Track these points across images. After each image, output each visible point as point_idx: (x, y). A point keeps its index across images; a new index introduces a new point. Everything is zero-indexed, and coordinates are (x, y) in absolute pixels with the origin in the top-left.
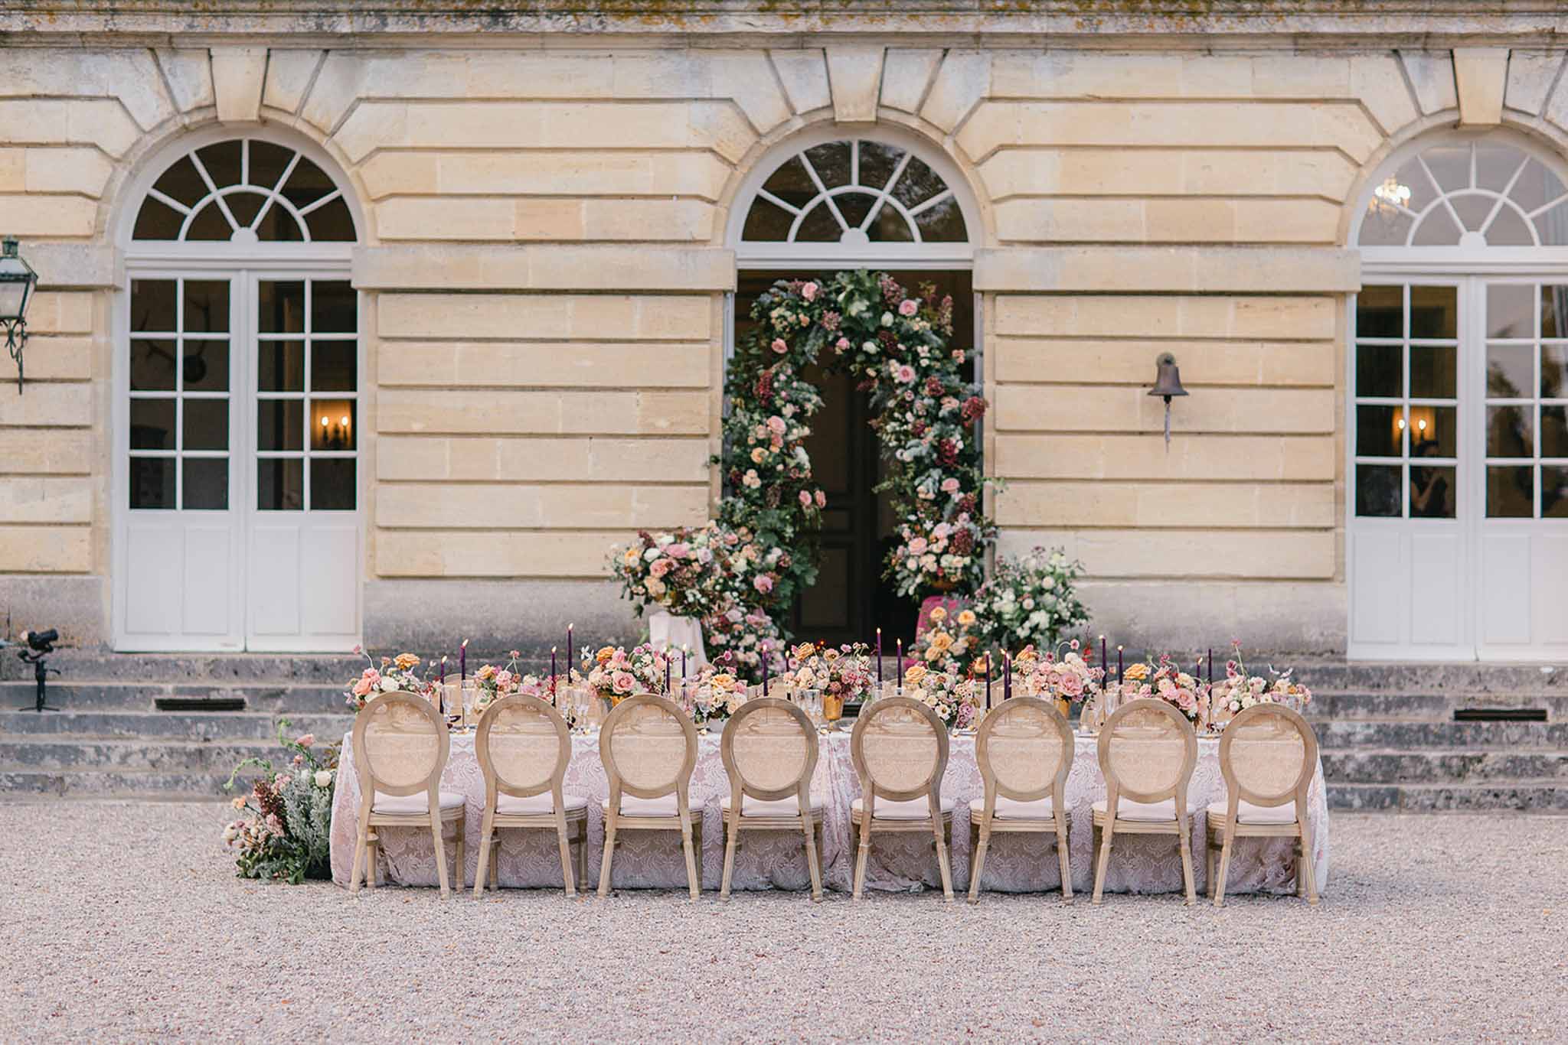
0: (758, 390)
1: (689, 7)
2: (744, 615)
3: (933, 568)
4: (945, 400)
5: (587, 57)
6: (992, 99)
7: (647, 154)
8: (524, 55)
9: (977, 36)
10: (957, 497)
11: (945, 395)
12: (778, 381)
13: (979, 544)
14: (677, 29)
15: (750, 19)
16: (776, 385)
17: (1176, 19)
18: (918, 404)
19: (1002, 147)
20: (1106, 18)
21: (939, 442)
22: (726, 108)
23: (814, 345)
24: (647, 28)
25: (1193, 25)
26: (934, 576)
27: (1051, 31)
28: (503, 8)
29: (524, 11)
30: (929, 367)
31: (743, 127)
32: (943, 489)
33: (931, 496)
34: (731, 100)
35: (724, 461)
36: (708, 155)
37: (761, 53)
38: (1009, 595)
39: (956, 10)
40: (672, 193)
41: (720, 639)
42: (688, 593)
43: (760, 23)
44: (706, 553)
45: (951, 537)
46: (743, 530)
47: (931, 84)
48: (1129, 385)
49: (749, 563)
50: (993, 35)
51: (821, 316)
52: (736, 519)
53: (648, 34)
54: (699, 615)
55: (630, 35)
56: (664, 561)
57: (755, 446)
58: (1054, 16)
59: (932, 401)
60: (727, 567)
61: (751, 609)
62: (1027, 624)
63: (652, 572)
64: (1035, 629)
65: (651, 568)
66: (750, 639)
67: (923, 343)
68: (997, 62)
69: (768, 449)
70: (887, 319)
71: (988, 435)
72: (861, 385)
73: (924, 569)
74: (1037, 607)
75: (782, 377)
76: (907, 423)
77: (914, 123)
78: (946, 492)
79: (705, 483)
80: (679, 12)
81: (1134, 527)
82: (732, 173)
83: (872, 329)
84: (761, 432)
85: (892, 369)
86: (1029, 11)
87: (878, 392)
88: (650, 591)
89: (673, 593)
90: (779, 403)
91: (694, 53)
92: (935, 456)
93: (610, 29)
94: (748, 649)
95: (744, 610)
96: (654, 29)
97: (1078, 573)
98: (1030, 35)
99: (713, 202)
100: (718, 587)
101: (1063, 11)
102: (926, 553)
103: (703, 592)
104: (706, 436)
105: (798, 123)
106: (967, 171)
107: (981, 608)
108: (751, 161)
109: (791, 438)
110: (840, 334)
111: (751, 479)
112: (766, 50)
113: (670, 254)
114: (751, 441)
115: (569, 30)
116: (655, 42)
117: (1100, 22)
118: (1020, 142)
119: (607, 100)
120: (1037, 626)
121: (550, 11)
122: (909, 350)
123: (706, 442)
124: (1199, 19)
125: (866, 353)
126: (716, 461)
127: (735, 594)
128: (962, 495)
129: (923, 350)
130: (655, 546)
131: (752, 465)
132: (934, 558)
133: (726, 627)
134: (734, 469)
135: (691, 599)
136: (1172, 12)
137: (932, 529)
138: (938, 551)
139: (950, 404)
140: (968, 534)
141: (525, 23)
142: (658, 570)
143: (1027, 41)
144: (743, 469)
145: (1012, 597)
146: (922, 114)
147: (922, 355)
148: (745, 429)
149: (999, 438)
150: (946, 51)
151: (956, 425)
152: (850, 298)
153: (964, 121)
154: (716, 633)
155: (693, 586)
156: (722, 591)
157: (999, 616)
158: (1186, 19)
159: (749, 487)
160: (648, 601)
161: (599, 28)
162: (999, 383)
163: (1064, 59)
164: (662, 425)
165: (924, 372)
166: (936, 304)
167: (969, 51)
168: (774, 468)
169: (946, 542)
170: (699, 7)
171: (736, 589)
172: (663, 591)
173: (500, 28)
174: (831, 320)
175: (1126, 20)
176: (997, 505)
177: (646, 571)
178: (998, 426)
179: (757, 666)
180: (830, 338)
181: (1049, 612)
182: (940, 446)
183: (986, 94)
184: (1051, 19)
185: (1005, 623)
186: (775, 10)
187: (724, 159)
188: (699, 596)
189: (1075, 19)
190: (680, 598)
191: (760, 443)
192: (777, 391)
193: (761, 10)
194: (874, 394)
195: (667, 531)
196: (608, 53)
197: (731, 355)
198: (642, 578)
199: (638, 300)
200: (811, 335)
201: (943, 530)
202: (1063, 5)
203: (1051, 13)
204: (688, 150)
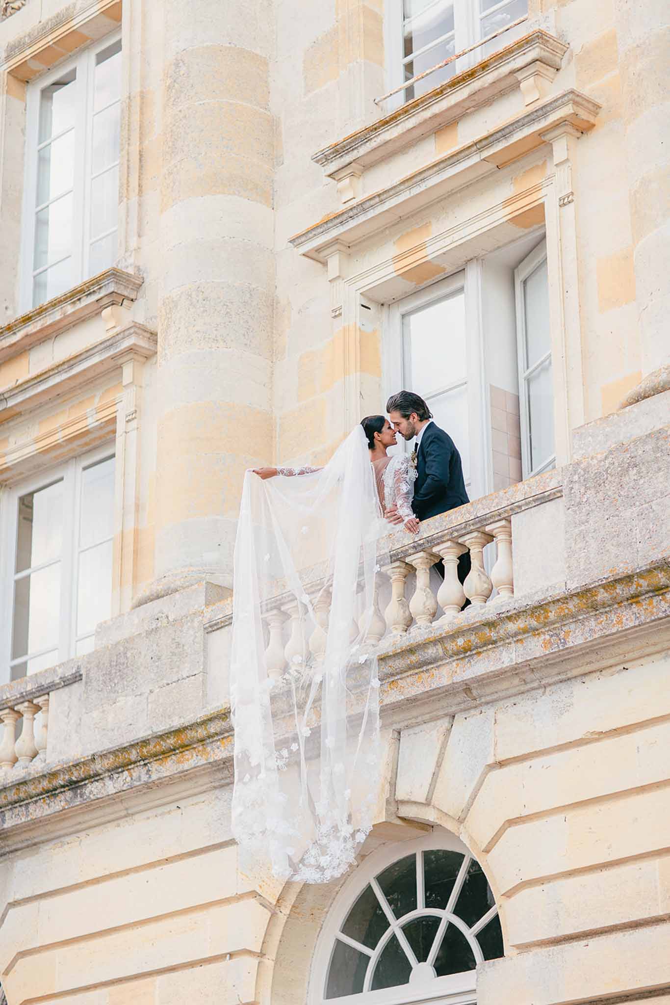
1: (206, 733)
5: (163, 814)
6: (501, 764)
9: (466, 687)
14: (209, 761)
17: (643, 604)
19: (509, 823)
20: (573, 626)
28: (74, 779)
29: (93, 777)
36: (252, 900)
39: (427, 663)
40: (226, 951)
47: (439, 764)
58: (521, 641)
68: (500, 716)
80: (200, 741)
82: (272, 918)
86: (492, 642)
101: (525, 631)
115: (129, 786)
117: (567, 633)
118: (525, 813)
121: (110, 770)
136: (635, 596)
146: (433, 801)
150: (450, 717)
153: (471, 801)
158: (655, 599)
163: (562, 693)
167: (473, 712)
170: (213, 730)
173: (80, 801)
175: (593, 623)
183: (491, 761)
184: (519, 645)
187: (265, 902)
189: (542, 637)
196: (174, 805)
202: (521, 624)
203: (518, 636)
204: (237, 898)
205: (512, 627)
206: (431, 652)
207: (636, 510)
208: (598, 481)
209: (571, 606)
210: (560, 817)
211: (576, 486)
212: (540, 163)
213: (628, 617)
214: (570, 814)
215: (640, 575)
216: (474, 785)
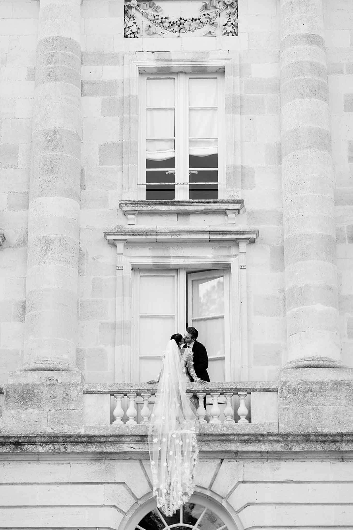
1: (105, 440)
5: (58, 464)
6: (243, 482)
7: (85, 508)
8: (30, 463)
9: (236, 453)
14: (99, 450)
15: (133, 445)
17: (327, 444)
19: (249, 504)
20: (295, 444)
22: (121, 486)
24: (85, 450)
25: (335, 447)
27: (270, 450)
28: (20, 441)
29: (30, 442)
31: (130, 495)
34: (124, 483)
36: (113, 508)
37: (138, 461)
39: (227, 441)
40: (97, 527)
43: (137, 447)
47: (216, 475)
50: (244, 452)
53: (87, 453)
55: (78, 453)
58: (271, 443)
68: (245, 465)
77: (208, 493)
80: (100, 442)
82: (124, 517)
86: (260, 441)
91: (107, 462)
93: (69, 450)
96: (89, 450)
98: (260, 452)
101: (275, 441)
106: (233, 515)
108: (133, 511)
112: (140, 460)
115: (50, 451)
116: (90, 456)
117: (292, 446)
118: (257, 502)
119: (67, 483)
121: (42, 442)
124: (337, 444)
136: (325, 441)
141: (30, 448)
143: (259, 455)
146: (212, 489)
150: (222, 460)
153: (231, 492)
158: (331, 444)
161: (64, 450)
163: (276, 463)
167: (232, 460)
170: (110, 440)
173: (19, 451)
175: (304, 445)
183: (241, 479)
184: (270, 444)
186: (144, 441)
187: (120, 511)
189: (281, 444)
193: (138, 441)
196: (68, 462)
202: (275, 438)
203: (270, 442)
204: (104, 506)
205: (271, 438)
206: (231, 437)
207: (311, 407)
208: (295, 392)
209: (299, 438)
210: (274, 506)
211: (284, 391)
212: (227, 246)
213: (319, 447)
214: (278, 506)
215: (331, 436)
216: (232, 487)
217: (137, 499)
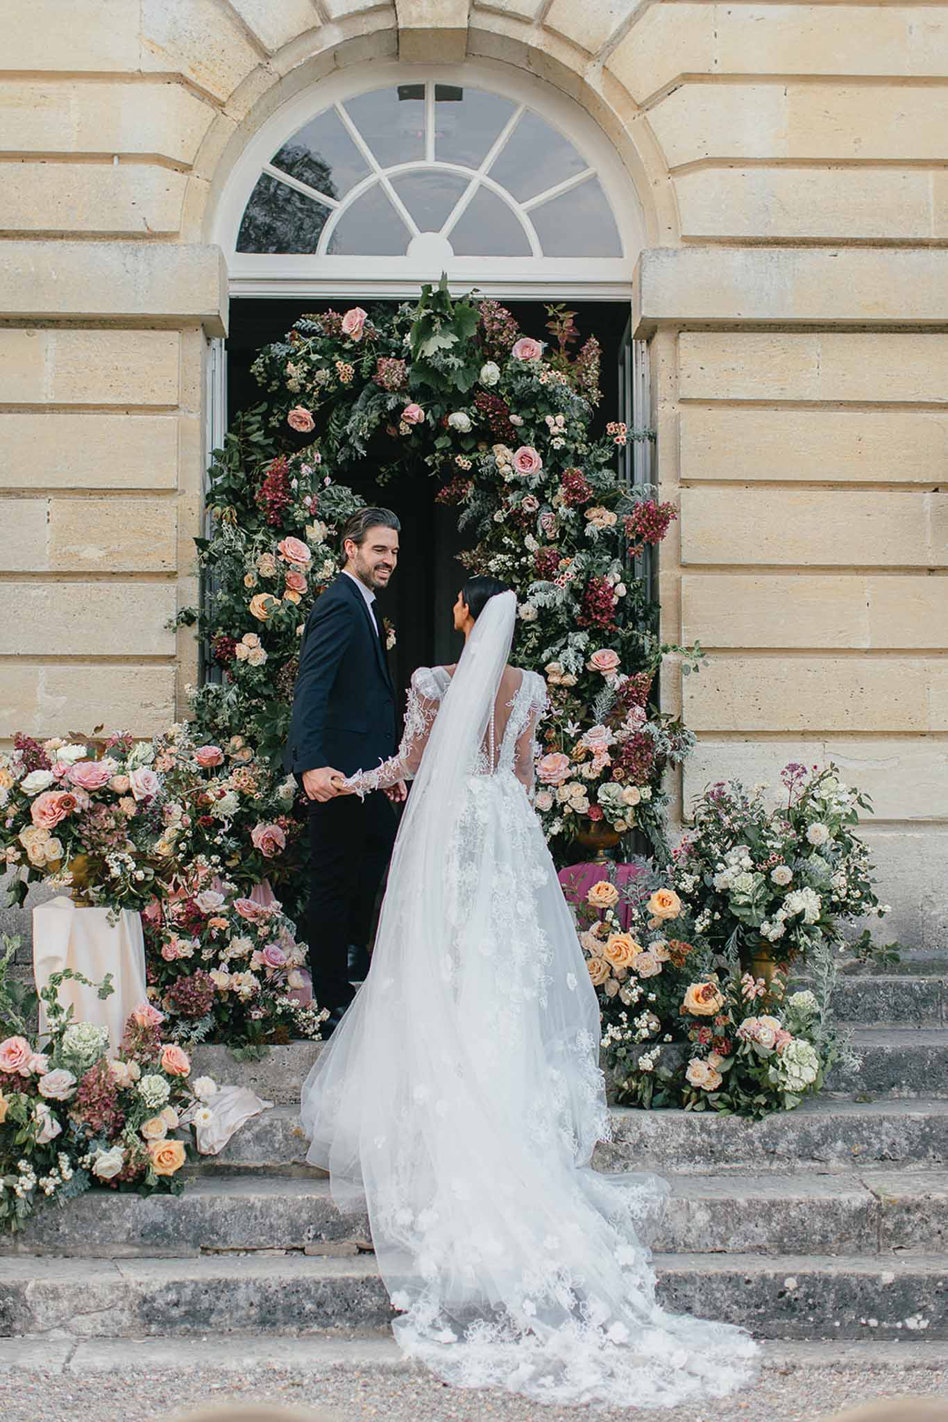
0: (264, 496)
2: (229, 898)
3: (582, 805)
4: (593, 513)
10: (616, 680)
11: (593, 503)
12: (299, 477)
13: (662, 762)
16: (294, 483)
18: (545, 519)
21: (586, 582)
23: (361, 420)
26: (582, 821)
30: (565, 451)
31: (238, 39)
32: (591, 667)
33: (571, 680)
35: (203, 622)
38: (740, 857)
40: (111, 151)
41: (180, 947)
42: (110, 859)
44: (147, 780)
45: (612, 750)
46: (237, 741)
48: (909, 486)
49: (244, 799)
51: (374, 369)
52: (223, 718)
54: (134, 901)
56: (57, 794)
57: (258, 591)
59: (571, 513)
60: (201, 809)
61: (245, 886)
62: (781, 915)
63: (36, 818)
64: (796, 922)
65: (35, 809)
66: (241, 945)
67: (555, 410)
69: (280, 597)
70: (490, 373)
71: (666, 574)
72: (445, 491)
73: (567, 810)
74: (797, 883)
75: (306, 470)
76: (526, 552)
77: (534, 38)
78: (597, 673)
79: (170, 659)
81: (923, 735)
82: (217, 122)
83: (463, 389)
84: (267, 566)
85: (500, 459)
87: (473, 504)
88: (31, 856)
89: (80, 860)
90: (299, 515)
92: (577, 608)
94: (237, 965)
95: (233, 887)
97: (863, 814)
99: (186, 168)
100: (183, 846)
102: (568, 781)
103: (141, 859)
104: (172, 575)
105: (333, 37)
106: (626, 120)
107: (688, 883)
108: (253, 98)
109: (320, 576)
110: (407, 400)
111: (250, 650)
113: (108, 255)
114: (250, 582)
118: (716, 70)
120: (801, 916)
122: (529, 423)
123: (169, 587)
125: (454, 434)
126: (188, 619)
127: (215, 858)
128: (624, 678)
129: (555, 423)
130: (48, 766)
131: (252, 624)
132: (584, 789)
133: (195, 922)
134: (220, 632)
135: (116, 871)
137: (579, 736)
138: (593, 776)
139: (601, 520)
140: (644, 743)
142: (46, 810)
144: (236, 633)
145: (747, 862)
146: (549, 21)
147: (554, 430)
148: (239, 562)
149: (687, 578)
151: (614, 556)
152: (425, 330)
153: (620, 35)
154: (174, 936)
155: (122, 844)
156: (189, 856)
157: (724, 898)
159: (246, 663)
160: (36, 875)
162: (686, 483)
164: (92, 556)
165: (555, 461)
166: (574, 351)
168: (290, 630)
169: (606, 759)
171: (218, 850)
172: (57, 856)
174: (392, 372)
176: (686, 695)
177: (26, 817)
178: (686, 558)
179: (253, 1001)
180: (391, 405)
181: (819, 890)
182: (585, 592)
185: (737, 913)
187: (204, 95)
188: (132, 865)
190: (97, 870)
191: (267, 585)
192: (297, 497)
194: (467, 506)
195: (76, 738)
197: (219, 445)
198: (16, 830)
199: (49, 337)
200: (358, 405)
201: (599, 738)
204: (139, 76)
214: (793, 89)
216: (626, 14)
217: (267, 56)
